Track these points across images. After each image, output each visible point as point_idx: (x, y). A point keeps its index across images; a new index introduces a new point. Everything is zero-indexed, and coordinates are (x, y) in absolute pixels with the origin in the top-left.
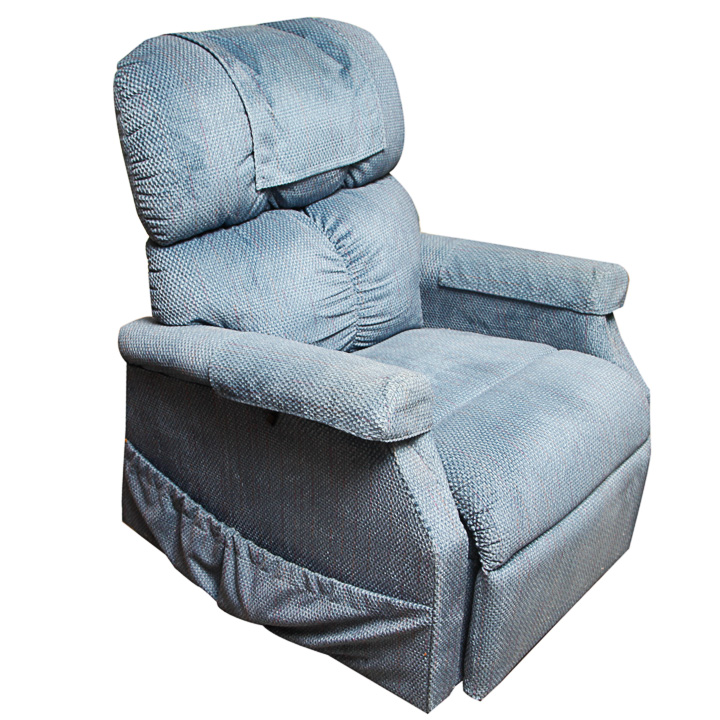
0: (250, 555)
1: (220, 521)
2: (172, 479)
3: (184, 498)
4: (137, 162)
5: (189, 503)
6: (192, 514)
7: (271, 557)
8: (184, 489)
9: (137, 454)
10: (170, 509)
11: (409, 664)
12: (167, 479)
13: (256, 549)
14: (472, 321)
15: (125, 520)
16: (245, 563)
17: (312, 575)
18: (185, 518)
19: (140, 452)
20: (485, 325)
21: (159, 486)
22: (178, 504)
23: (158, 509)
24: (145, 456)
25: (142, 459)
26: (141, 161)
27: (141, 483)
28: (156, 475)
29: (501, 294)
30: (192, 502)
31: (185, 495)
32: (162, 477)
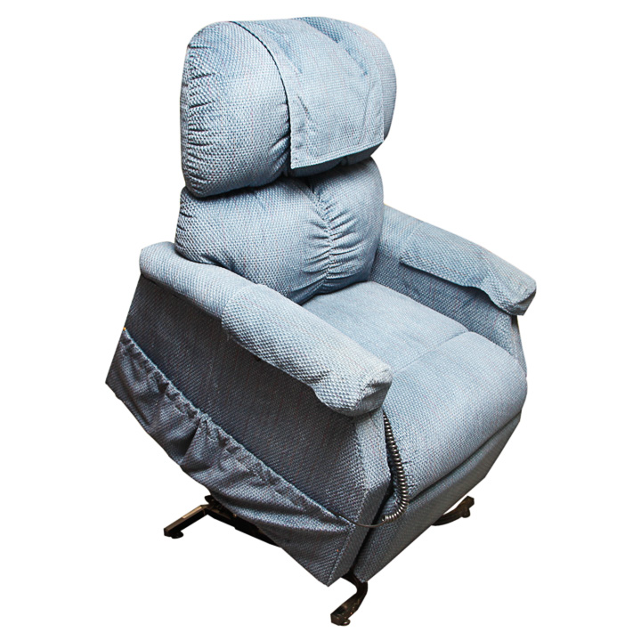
1: (197, 407)
2: (159, 369)
3: (168, 384)
4: (194, 130)
5: (172, 389)
6: (174, 398)
7: (235, 443)
8: (169, 377)
9: (132, 342)
11: (322, 553)
12: (156, 367)
13: (224, 434)
14: (407, 286)
15: (108, 382)
18: (166, 399)
19: (135, 341)
20: (416, 291)
21: (148, 370)
22: (162, 387)
24: (139, 345)
25: (136, 346)
26: (197, 130)
29: (449, 279)
30: (175, 388)
31: (170, 382)
32: (151, 364)
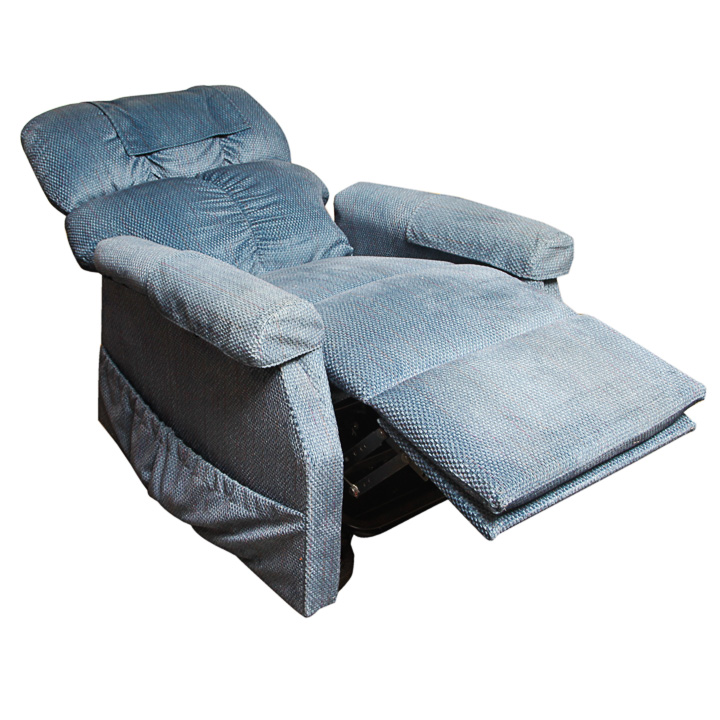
0: (178, 453)
1: (160, 420)
2: (130, 382)
3: (137, 398)
5: (140, 404)
6: (141, 414)
7: (194, 456)
8: (138, 392)
9: (108, 358)
10: (128, 409)
11: (289, 566)
12: (127, 381)
13: (184, 447)
15: (100, 419)
16: (173, 459)
17: (221, 475)
18: (137, 418)
19: (111, 357)
21: (121, 388)
22: (132, 403)
23: (120, 408)
24: (114, 361)
25: (111, 362)
27: (109, 384)
28: (118, 378)
30: (142, 403)
31: (137, 396)
32: (123, 379)
